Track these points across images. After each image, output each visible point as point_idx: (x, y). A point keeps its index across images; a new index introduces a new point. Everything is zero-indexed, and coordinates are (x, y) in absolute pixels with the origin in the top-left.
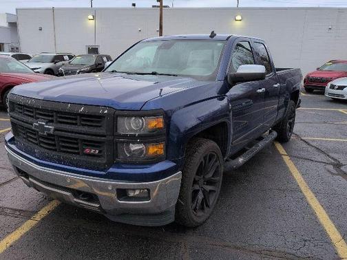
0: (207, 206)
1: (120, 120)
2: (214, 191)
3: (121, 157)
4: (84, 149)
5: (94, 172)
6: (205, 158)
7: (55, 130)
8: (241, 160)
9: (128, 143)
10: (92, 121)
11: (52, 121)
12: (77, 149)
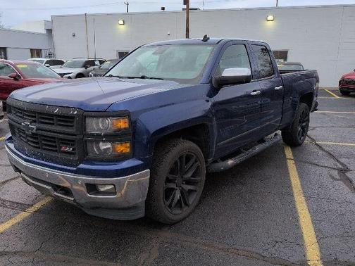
0: (186, 204)
1: (88, 121)
2: (195, 191)
3: (91, 154)
4: (61, 147)
5: (69, 168)
6: (181, 158)
7: (38, 129)
8: (230, 162)
9: (98, 143)
10: (67, 122)
11: (35, 121)
12: (56, 147)
